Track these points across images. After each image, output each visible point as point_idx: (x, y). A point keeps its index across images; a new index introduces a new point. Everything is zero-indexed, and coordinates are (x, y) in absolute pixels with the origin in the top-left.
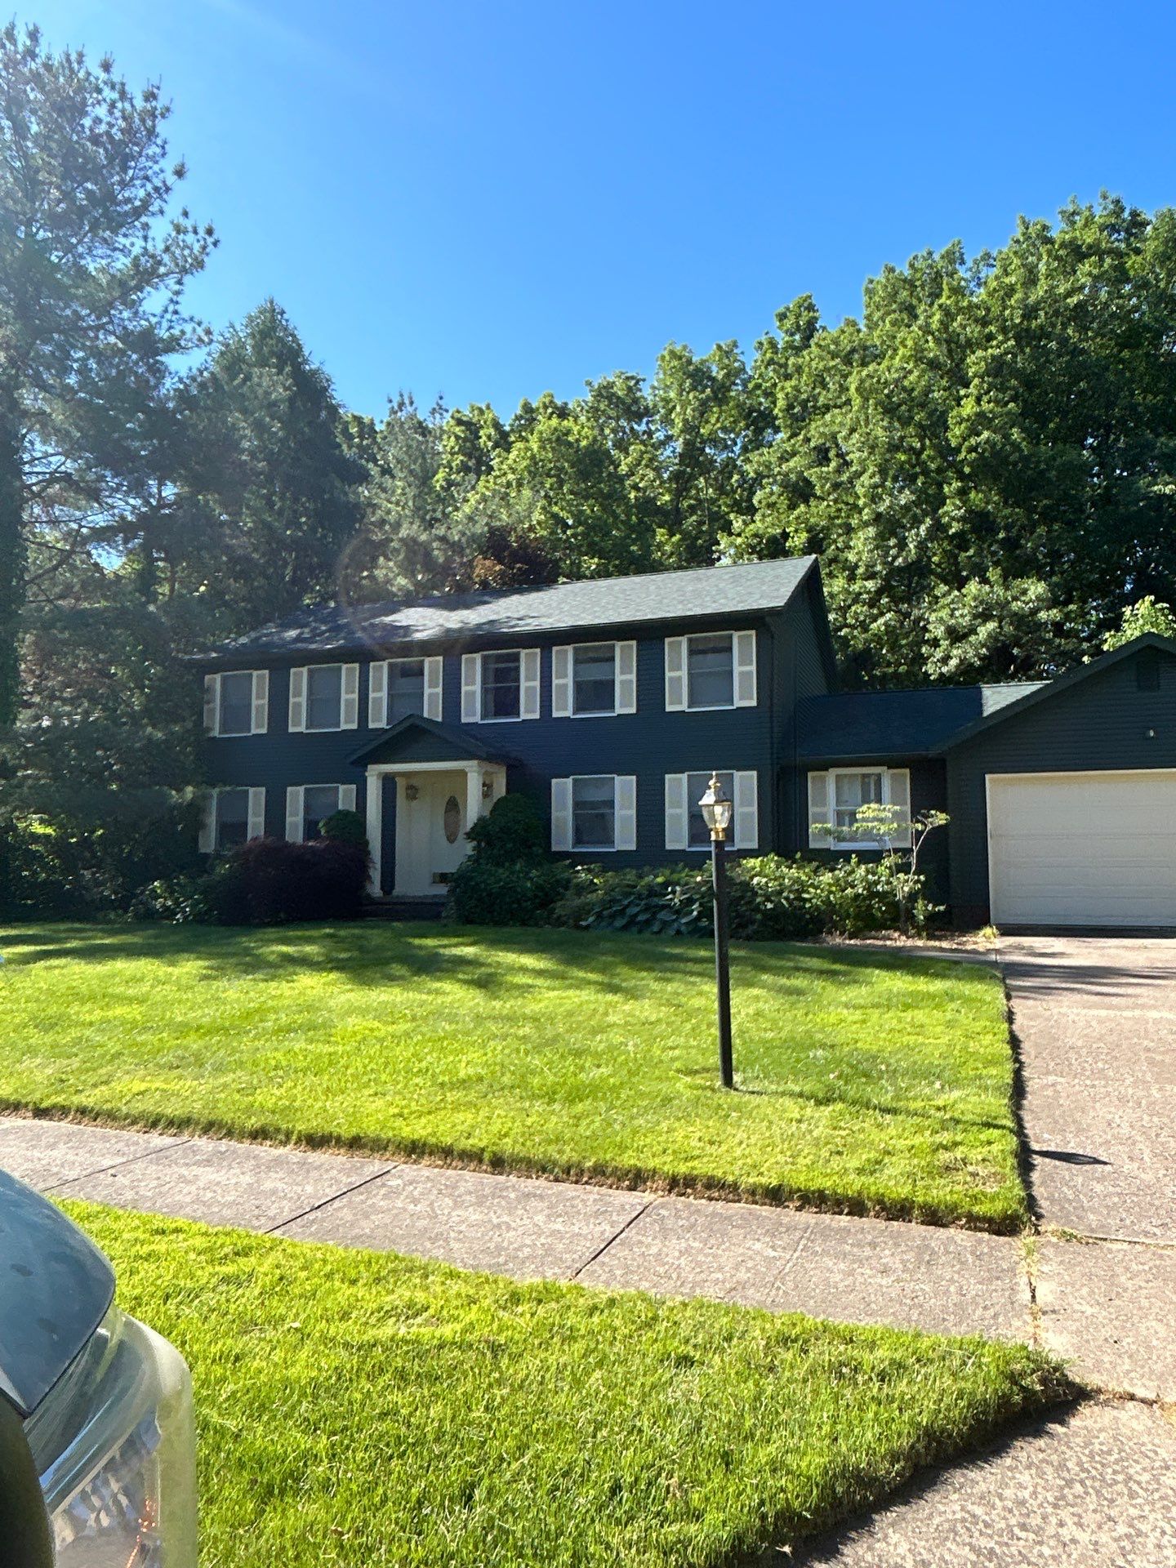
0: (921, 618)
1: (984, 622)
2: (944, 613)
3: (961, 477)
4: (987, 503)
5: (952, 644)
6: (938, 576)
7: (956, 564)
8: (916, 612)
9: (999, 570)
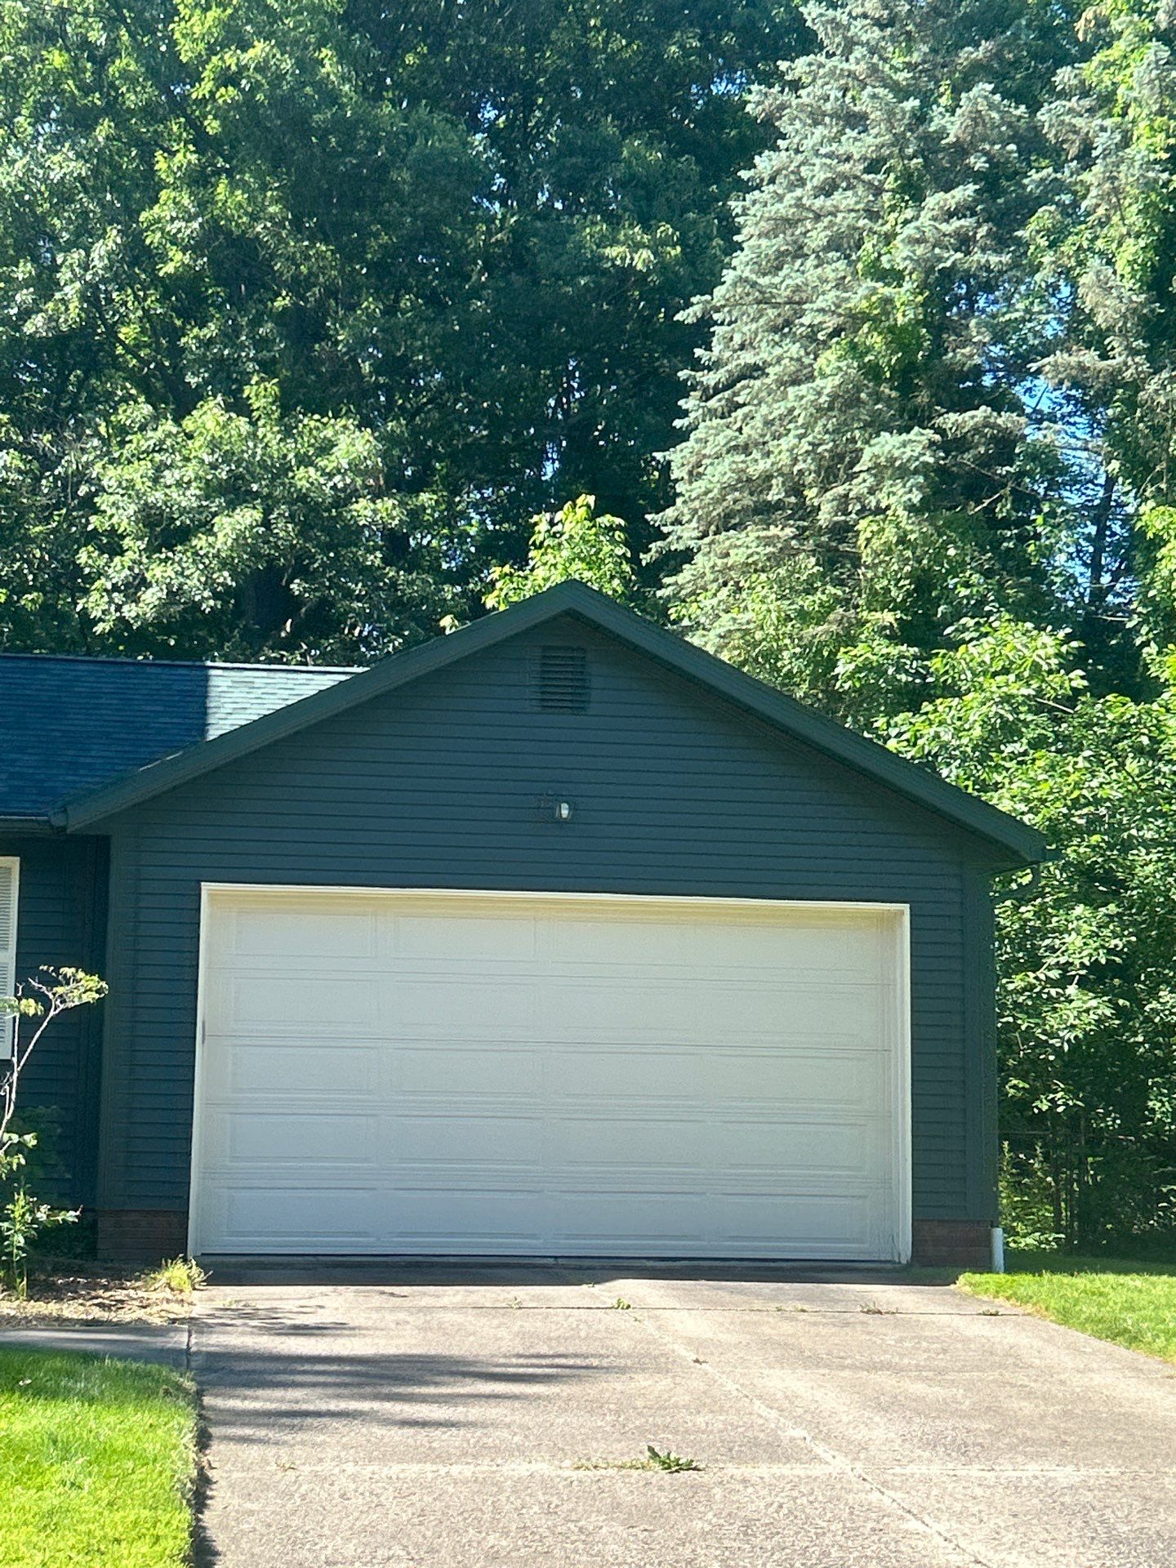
0: (81, 476)
1: (232, 506)
2: (138, 472)
3: (201, 141)
4: (255, 218)
5: (152, 550)
6: (133, 376)
7: (177, 352)
8: (69, 463)
9: (272, 387)
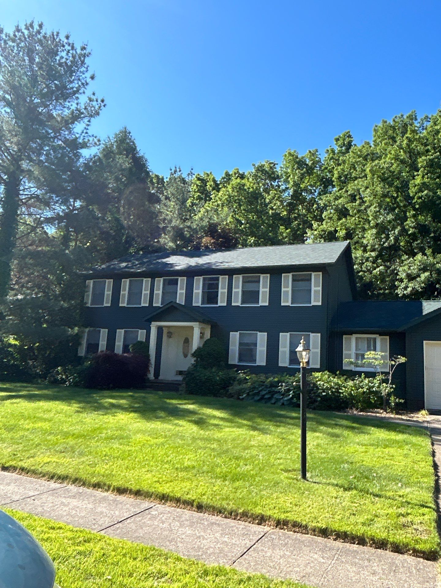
0: (395, 269)
1: (424, 272)
2: (406, 268)
3: (415, 209)
4: (426, 221)
5: (409, 281)
6: (403, 251)
7: (411, 246)
8: (393, 267)
9: (431, 250)
